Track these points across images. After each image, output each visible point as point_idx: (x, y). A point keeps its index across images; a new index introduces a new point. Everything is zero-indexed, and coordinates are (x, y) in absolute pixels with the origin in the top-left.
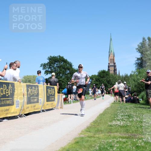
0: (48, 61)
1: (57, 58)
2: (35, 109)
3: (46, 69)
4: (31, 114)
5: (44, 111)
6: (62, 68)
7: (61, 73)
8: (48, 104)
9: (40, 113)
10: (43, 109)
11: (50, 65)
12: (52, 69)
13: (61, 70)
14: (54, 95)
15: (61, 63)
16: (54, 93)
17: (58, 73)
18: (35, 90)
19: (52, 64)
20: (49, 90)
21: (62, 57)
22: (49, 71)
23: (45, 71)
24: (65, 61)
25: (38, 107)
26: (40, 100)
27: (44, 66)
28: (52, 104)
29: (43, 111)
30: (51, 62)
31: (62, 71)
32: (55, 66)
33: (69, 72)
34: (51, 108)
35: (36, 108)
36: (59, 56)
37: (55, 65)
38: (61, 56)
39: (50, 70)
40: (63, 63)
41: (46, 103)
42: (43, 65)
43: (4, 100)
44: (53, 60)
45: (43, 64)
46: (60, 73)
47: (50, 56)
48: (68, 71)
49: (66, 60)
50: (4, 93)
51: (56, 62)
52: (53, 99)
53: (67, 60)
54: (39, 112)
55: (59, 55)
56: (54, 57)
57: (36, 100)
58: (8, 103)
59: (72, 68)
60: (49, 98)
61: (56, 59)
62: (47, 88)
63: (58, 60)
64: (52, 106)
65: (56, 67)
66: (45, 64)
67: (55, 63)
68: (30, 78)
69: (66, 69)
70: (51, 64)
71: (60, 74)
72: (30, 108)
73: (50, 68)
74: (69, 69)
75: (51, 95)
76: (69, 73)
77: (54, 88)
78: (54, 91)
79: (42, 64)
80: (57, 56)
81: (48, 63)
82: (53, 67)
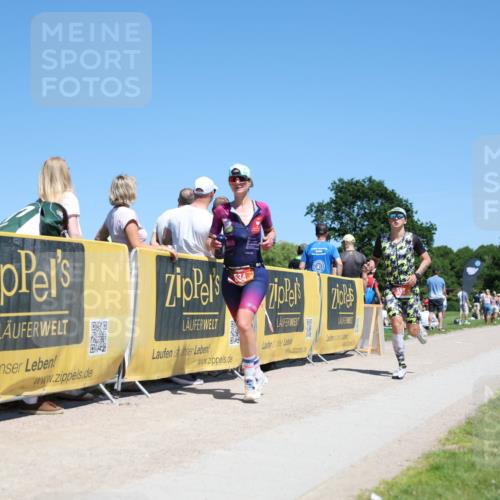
0: (332, 195)
1: (363, 186)
2: (288, 351)
4: (277, 368)
5: (321, 361)
6: (379, 219)
7: (372, 235)
8: (331, 338)
9: (307, 366)
10: (314, 352)
11: (337, 210)
12: (345, 221)
13: (375, 227)
14: (353, 308)
15: (376, 202)
16: (355, 303)
17: (365, 236)
18: (292, 288)
19: (346, 205)
20: (337, 292)
21: (380, 184)
22: (334, 229)
24: (389, 197)
25: (301, 343)
26: (309, 322)
27: (318, 211)
28: (346, 337)
29: (316, 359)
30: (341, 199)
31: (377, 229)
32: (355, 214)
34: (340, 350)
35: (292, 347)
36: (370, 180)
37: (356, 209)
39: (336, 225)
40: (382, 204)
41: (326, 332)
42: (314, 209)
43: (192, 317)
44: (349, 193)
45: (316, 205)
46: (370, 236)
47: (340, 180)
49: (393, 192)
50: (196, 296)
51: (358, 198)
52: (349, 320)
53: (395, 194)
54: (302, 362)
55: (368, 176)
56: (351, 183)
57: (293, 322)
58: (206, 327)
59: (413, 220)
60: (338, 316)
61: (358, 191)
62: (332, 283)
63: (363, 193)
64: (344, 345)
65: (358, 215)
66: (320, 205)
67: (354, 203)
70: (341, 206)
71: (370, 240)
72: (274, 348)
73: (338, 218)
75: (344, 308)
77: (353, 284)
78: (354, 293)
79: (312, 205)
80: (364, 181)
81: (332, 201)
82: (348, 215)
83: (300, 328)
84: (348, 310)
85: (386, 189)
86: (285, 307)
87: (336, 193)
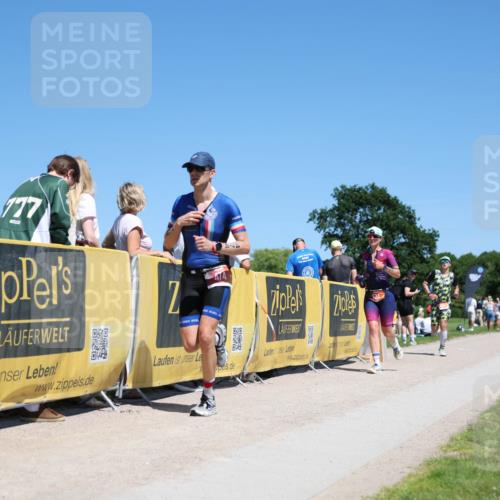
1: (366, 193)
2: (290, 358)
3: (327, 230)
4: (278, 375)
5: (322, 367)
6: (382, 226)
8: (333, 345)
9: (309, 373)
10: (316, 359)
11: (340, 217)
12: (347, 228)
14: (355, 315)
15: (379, 209)
18: (294, 295)
19: (349, 212)
20: (339, 298)
21: (383, 191)
22: (337, 235)
23: (325, 237)
24: (392, 204)
25: (304, 349)
26: (311, 329)
27: (321, 218)
28: (348, 343)
29: (318, 365)
30: (344, 205)
32: (357, 220)
33: (403, 240)
34: (342, 356)
35: (294, 354)
36: (373, 187)
37: (358, 216)
38: (379, 185)
39: (339, 232)
40: (384, 211)
41: (328, 339)
42: (317, 216)
44: (352, 201)
45: (319, 211)
47: (343, 187)
48: (401, 235)
49: (395, 200)
51: (361, 204)
52: (351, 327)
53: (397, 201)
54: (304, 368)
55: (371, 183)
56: (354, 190)
57: (295, 329)
59: (415, 228)
60: (339, 324)
61: (361, 198)
62: (333, 290)
63: (366, 199)
64: (346, 351)
65: (360, 222)
66: (323, 211)
67: (356, 210)
68: (274, 258)
69: (394, 231)
70: (343, 212)
72: (276, 355)
73: (340, 225)
74: (404, 232)
76: (402, 244)
77: (355, 291)
79: (315, 212)
80: (366, 187)
81: (335, 208)
82: (350, 221)
83: (301, 335)
84: (350, 317)
85: (389, 196)
86: (286, 314)
87: (339, 200)
